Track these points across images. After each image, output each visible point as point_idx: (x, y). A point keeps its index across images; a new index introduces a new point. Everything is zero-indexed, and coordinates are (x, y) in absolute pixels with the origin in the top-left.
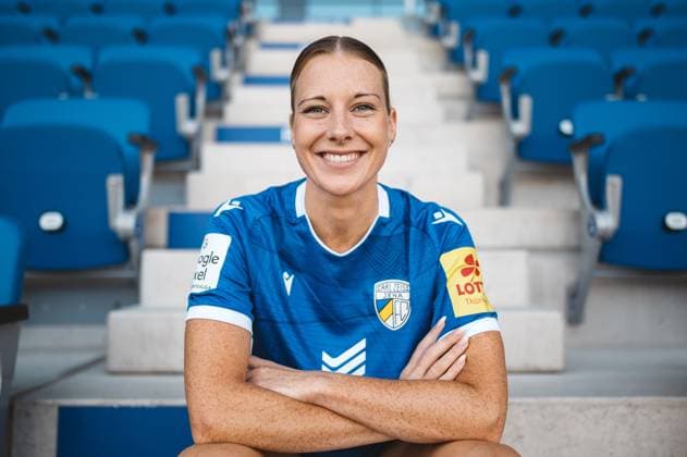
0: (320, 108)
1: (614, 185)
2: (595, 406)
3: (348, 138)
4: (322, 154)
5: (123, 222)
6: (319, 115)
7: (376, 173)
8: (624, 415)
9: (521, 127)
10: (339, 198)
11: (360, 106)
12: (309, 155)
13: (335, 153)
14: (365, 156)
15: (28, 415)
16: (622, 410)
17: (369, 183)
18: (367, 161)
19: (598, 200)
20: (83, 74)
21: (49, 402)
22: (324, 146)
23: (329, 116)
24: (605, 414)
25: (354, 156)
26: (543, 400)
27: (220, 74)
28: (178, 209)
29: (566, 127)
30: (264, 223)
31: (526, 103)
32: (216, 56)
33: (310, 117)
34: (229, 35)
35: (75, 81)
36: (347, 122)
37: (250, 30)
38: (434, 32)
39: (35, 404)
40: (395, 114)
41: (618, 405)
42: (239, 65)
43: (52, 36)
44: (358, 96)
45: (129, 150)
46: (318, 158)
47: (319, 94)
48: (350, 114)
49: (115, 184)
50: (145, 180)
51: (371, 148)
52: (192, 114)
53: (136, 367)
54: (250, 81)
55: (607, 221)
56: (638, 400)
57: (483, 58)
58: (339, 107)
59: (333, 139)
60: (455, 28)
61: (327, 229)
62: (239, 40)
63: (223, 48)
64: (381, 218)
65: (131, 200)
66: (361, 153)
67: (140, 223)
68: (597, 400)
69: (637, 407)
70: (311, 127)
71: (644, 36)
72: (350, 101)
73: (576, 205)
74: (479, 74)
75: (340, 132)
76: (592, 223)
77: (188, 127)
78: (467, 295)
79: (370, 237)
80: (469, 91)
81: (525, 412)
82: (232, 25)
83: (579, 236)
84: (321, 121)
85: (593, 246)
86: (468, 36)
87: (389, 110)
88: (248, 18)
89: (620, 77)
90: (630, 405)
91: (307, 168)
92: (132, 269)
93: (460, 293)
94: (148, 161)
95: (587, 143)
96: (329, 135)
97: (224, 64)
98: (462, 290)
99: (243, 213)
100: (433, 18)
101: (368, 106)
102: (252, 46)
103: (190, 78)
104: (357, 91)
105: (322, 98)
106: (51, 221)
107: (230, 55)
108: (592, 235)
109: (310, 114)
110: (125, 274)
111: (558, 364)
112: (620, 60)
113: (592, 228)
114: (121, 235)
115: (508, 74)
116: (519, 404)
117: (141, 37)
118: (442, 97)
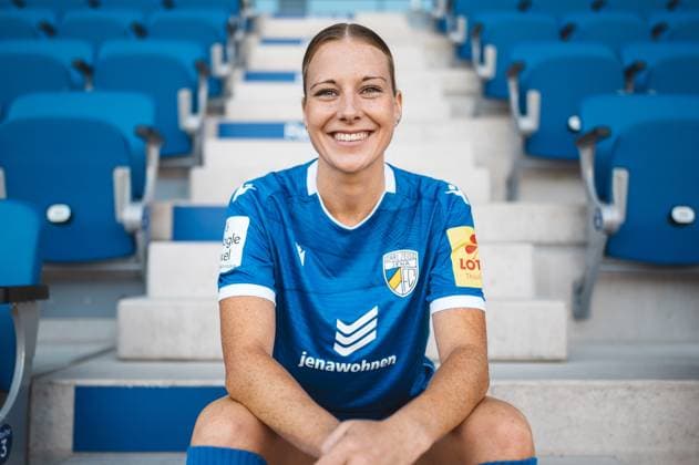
0: (331, 91)
1: (620, 179)
2: (596, 389)
3: (357, 118)
4: (332, 134)
5: (130, 214)
6: (330, 97)
7: (382, 153)
8: (624, 398)
9: (529, 123)
10: (349, 175)
11: (367, 88)
12: (321, 136)
13: (344, 132)
14: (373, 136)
15: (46, 394)
16: (622, 392)
17: (377, 161)
18: (374, 140)
19: (604, 195)
20: (85, 69)
21: (66, 382)
22: (336, 126)
23: (339, 98)
24: (606, 395)
25: (363, 135)
26: (545, 382)
27: (221, 69)
28: (183, 203)
29: (575, 123)
30: (278, 200)
31: (534, 99)
32: (217, 51)
33: (321, 100)
34: (231, 29)
35: (76, 76)
36: (355, 103)
37: (250, 25)
38: (441, 27)
39: (51, 383)
40: (400, 95)
41: (618, 388)
42: (240, 61)
43: (49, 30)
44: (366, 79)
45: (135, 142)
46: (330, 138)
47: (330, 78)
48: (358, 96)
49: (122, 176)
50: (151, 173)
51: (378, 127)
52: (195, 109)
53: (146, 354)
54: (251, 77)
55: (613, 215)
56: (638, 383)
57: (490, 53)
58: (348, 90)
59: (343, 119)
60: (462, 23)
61: (337, 205)
62: (239, 35)
63: (224, 44)
64: (387, 194)
65: (137, 194)
66: (370, 132)
67: (147, 215)
68: (598, 383)
69: (636, 390)
70: (322, 109)
71: (657, 31)
72: (358, 83)
73: (582, 200)
74: (487, 70)
75: (350, 112)
76: (598, 217)
77: (190, 122)
78: (468, 271)
79: (378, 211)
80: (476, 87)
81: (527, 394)
82: (232, 20)
83: (586, 231)
84: (333, 103)
85: (599, 239)
86: (476, 30)
87: (395, 92)
88: (248, 13)
89: (631, 71)
90: (629, 388)
91: (319, 147)
92: (138, 261)
93: (462, 267)
94: (154, 154)
95: (593, 136)
96: (339, 116)
97: (225, 59)
98: (464, 265)
99: (256, 193)
100: (439, 13)
101: (376, 89)
102: (253, 40)
103: (193, 73)
104: (364, 75)
105: (332, 82)
106: (59, 213)
107: (231, 51)
108: (598, 228)
109: (322, 97)
110: (131, 266)
111: (562, 354)
112: (630, 56)
113: (598, 221)
114: (128, 227)
115: (516, 69)
116: (522, 386)
117: (140, 31)
118: (448, 94)
